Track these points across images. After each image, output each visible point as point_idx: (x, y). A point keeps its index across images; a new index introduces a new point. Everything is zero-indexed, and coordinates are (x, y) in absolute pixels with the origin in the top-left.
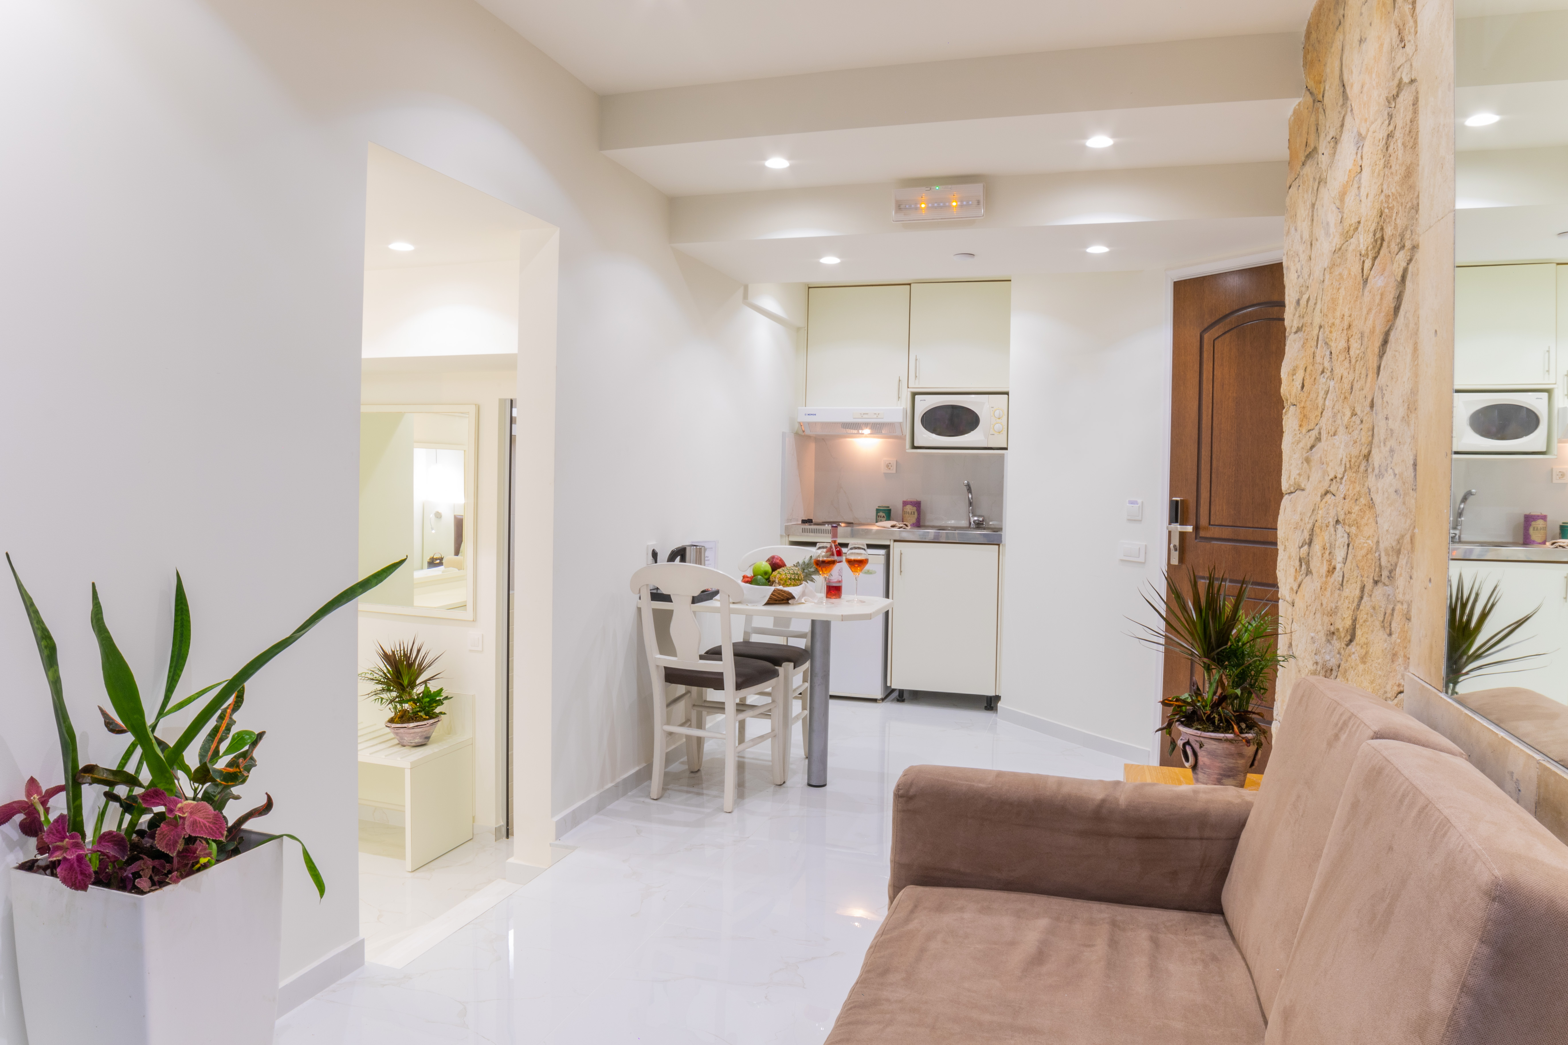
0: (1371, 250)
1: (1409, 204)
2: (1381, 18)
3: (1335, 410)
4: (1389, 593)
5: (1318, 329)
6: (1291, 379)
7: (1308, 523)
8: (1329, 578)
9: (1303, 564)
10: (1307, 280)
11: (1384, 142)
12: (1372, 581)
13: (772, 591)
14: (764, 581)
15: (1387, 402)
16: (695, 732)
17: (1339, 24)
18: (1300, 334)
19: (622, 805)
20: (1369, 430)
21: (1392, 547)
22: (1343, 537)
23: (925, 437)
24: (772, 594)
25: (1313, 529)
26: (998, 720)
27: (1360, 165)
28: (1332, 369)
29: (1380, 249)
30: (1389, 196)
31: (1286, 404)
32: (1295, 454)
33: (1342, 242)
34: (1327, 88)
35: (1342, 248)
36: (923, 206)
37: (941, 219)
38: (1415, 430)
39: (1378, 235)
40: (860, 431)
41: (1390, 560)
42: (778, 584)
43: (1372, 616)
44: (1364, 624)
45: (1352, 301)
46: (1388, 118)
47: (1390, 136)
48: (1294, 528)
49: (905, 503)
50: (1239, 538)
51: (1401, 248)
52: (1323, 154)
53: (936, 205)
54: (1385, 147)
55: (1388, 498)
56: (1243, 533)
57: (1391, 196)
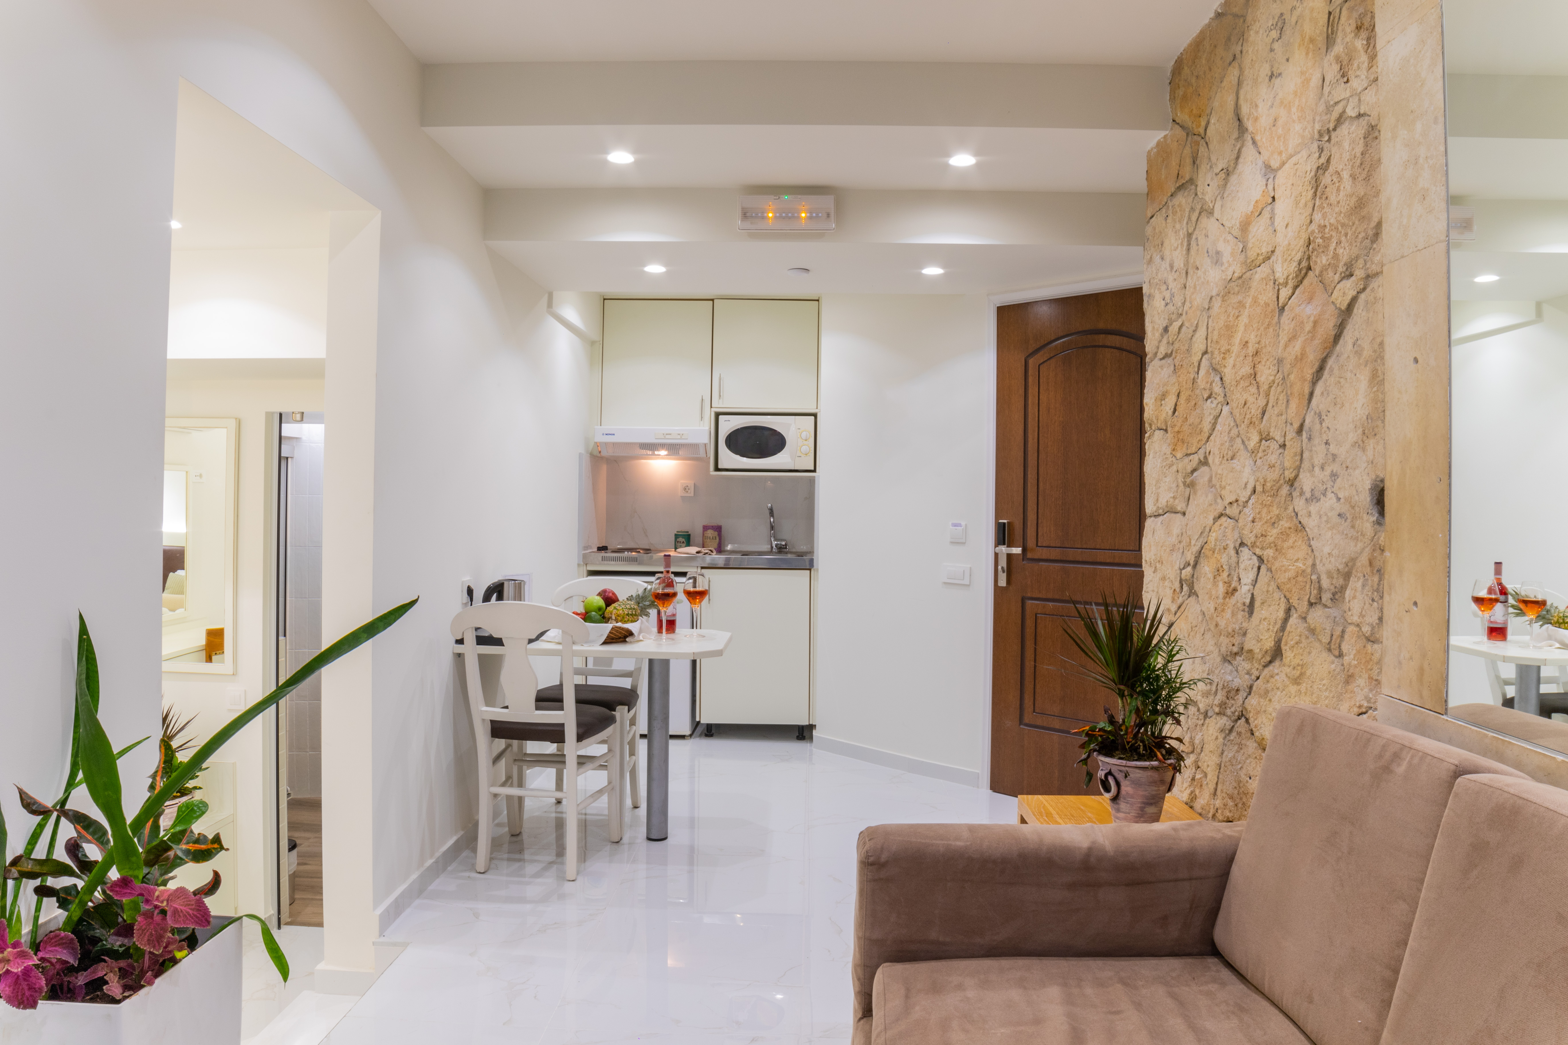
0: (1293, 279)
1: (1363, 234)
2: (1307, 54)
3: (1232, 434)
4: (1335, 615)
5: (1201, 356)
6: (1159, 403)
7: (1195, 545)
8: (1227, 599)
9: (1184, 585)
10: (1180, 308)
11: (1313, 173)
12: (1306, 603)
13: (610, 629)
14: (599, 617)
15: (1328, 428)
16: (514, 791)
17: (1232, 59)
18: (1169, 360)
19: (443, 883)
20: (1296, 455)
21: (1338, 570)
22: (1251, 559)
23: (729, 459)
24: (610, 632)
25: (1200, 552)
26: (814, 749)
27: (1272, 196)
28: (1225, 395)
29: (1303, 278)
30: (1325, 226)
31: (1149, 429)
32: (1165, 477)
33: (1244, 271)
34: (1212, 121)
35: (1244, 276)
36: (770, 215)
37: (790, 230)
38: (1374, 455)
39: (1304, 264)
40: (656, 453)
41: (1334, 582)
42: (615, 620)
43: (1308, 638)
44: (1296, 646)
45: (1262, 328)
46: (1319, 151)
47: (1322, 169)
48: (1171, 550)
49: (706, 528)
50: (1068, 559)
51: (1344, 277)
52: (1208, 185)
53: (784, 215)
54: (1314, 180)
55: (1327, 522)
56: (1072, 554)
57: (1328, 227)
